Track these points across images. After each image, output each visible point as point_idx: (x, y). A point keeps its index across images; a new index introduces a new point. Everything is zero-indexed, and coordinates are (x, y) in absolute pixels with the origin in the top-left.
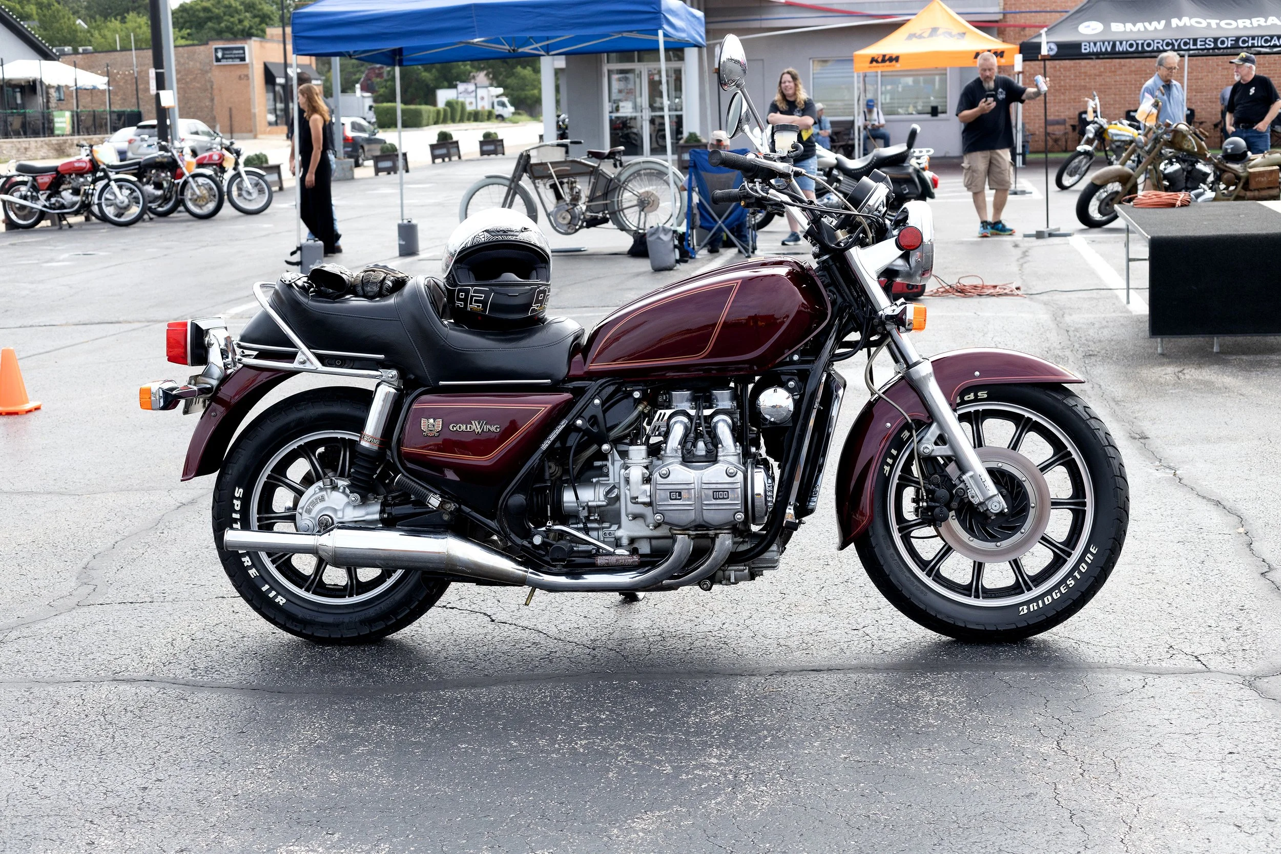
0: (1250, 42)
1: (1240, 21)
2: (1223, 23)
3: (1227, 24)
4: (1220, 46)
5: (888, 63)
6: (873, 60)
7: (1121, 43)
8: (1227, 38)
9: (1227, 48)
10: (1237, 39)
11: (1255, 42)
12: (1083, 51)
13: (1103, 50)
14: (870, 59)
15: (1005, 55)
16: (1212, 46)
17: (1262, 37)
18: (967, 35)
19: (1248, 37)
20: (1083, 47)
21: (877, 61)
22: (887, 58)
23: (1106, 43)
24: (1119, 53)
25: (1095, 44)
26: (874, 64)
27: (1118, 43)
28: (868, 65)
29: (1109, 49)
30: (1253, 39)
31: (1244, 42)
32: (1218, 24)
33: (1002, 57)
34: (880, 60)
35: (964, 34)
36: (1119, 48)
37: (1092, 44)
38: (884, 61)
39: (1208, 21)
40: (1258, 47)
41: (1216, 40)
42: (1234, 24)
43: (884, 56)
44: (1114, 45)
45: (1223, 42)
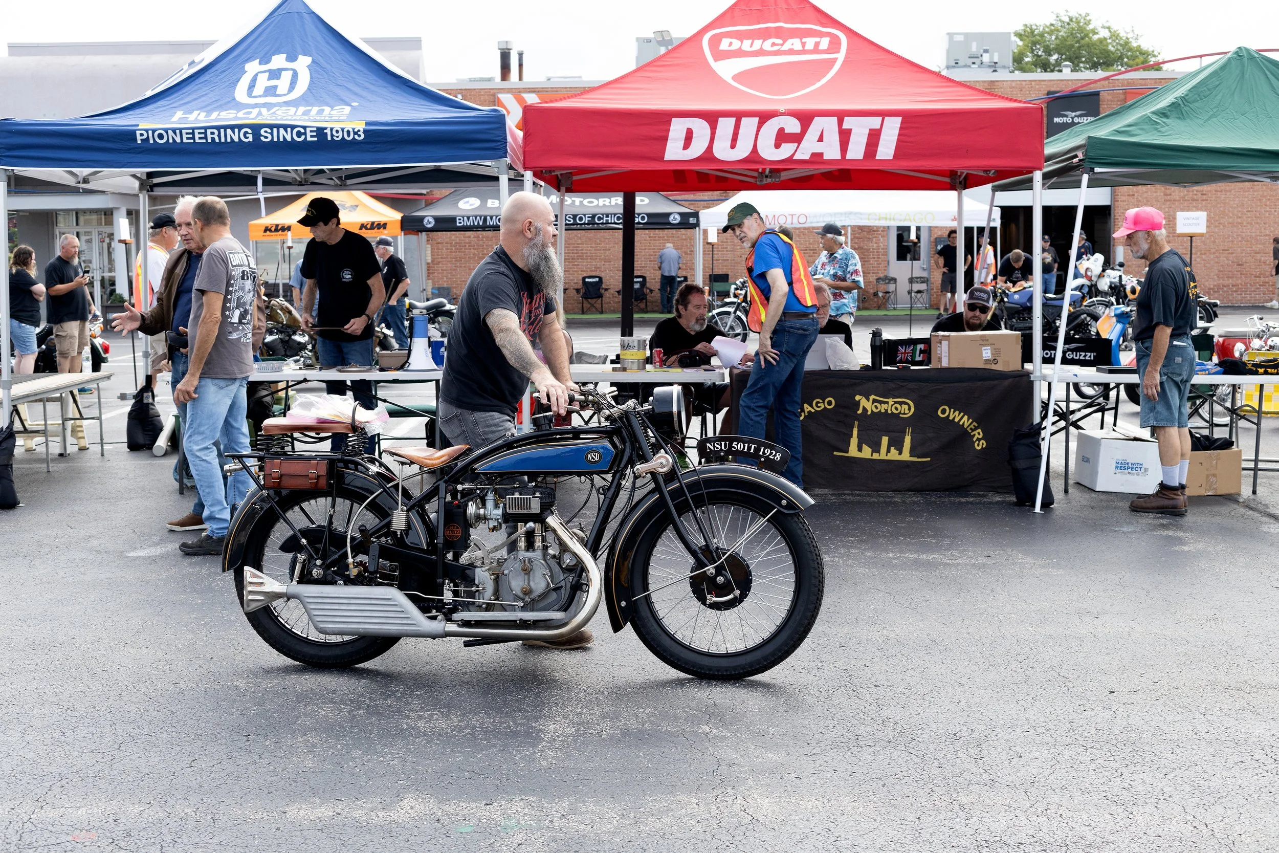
0: (605, 219)
1: (601, 200)
2: (585, 202)
3: (589, 202)
4: (578, 222)
5: (280, 232)
6: (267, 229)
7: (491, 218)
8: (585, 215)
9: (584, 224)
10: (593, 216)
11: (609, 219)
12: (458, 224)
13: (476, 224)
14: (264, 228)
15: (387, 226)
16: (572, 222)
17: (615, 215)
18: (358, 209)
19: (603, 215)
20: (458, 221)
21: (270, 231)
22: (279, 227)
23: (478, 218)
24: (490, 227)
25: (468, 218)
26: (268, 233)
27: (488, 218)
28: (262, 233)
29: (481, 224)
30: (607, 216)
31: (599, 219)
32: (581, 202)
33: (385, 228)
34: (273, 229)
35: (357, 206)
36: (490, 222)
37: (465, 218)
38: (276, 230)
39: (573, 199)
40: (611, 223)
41: (575, 216)
42: (595, 202)
43: (277, 226)
44: (485, 220)
45: (581, 219)
